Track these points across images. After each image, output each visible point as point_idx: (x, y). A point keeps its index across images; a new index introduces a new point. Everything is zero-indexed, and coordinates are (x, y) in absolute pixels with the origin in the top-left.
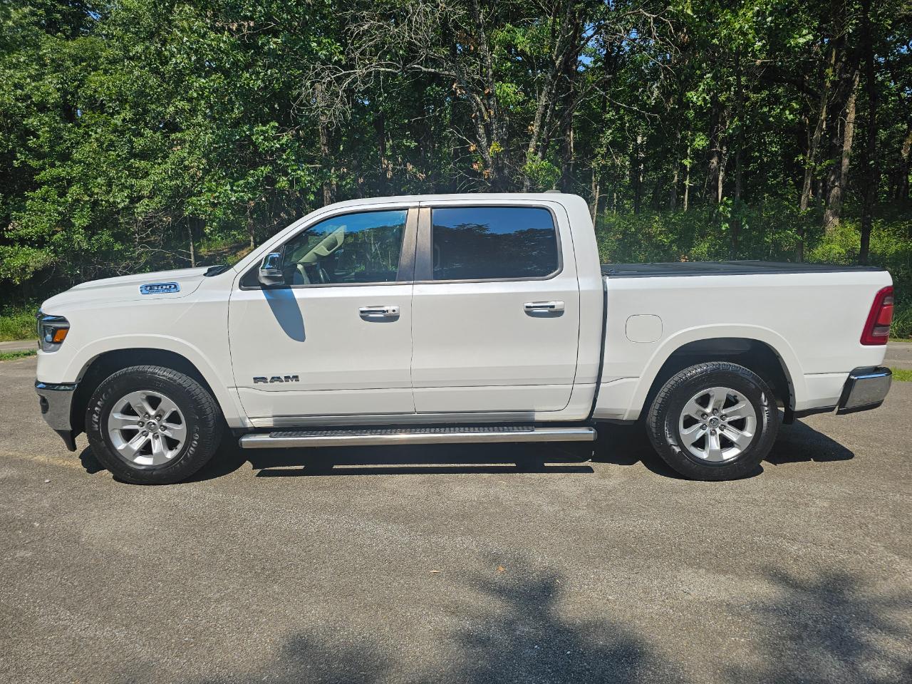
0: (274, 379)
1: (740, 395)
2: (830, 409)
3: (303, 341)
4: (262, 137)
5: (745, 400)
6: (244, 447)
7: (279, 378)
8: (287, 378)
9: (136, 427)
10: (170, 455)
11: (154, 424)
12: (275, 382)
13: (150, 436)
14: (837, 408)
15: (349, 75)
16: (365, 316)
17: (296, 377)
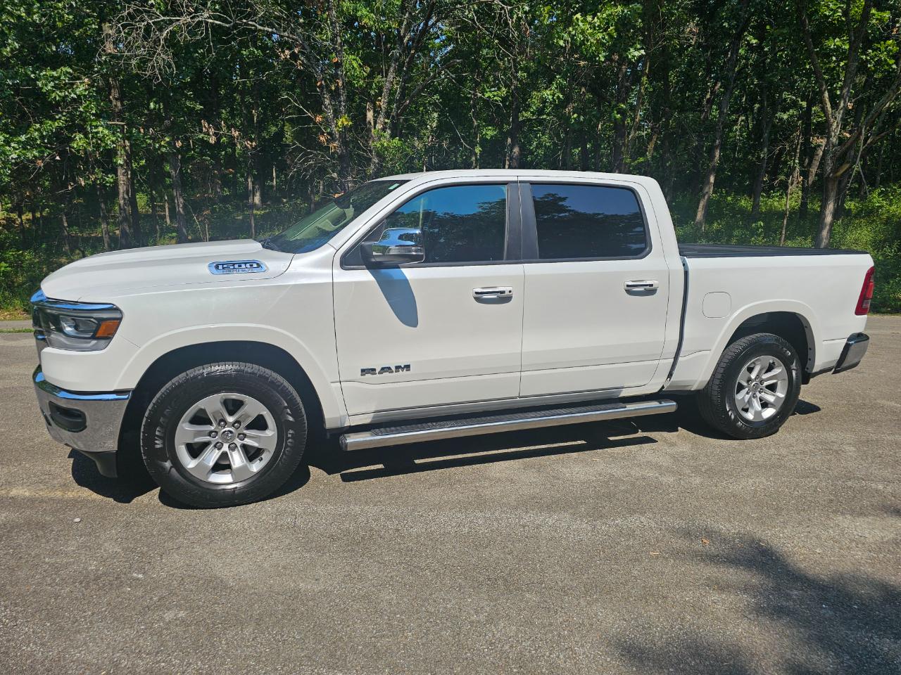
0: (384, 370)
1: (777, 361)
2: (829, 370)
3: (416, 327)
4: (52, 84)
5: (781, 366)
6: (349, 449)
7: (389, 368)
8: (398, 368)
9: (207, 439)
10: (256, 467)
11: (231, 432)
12: (384, 374)
13: (225, 448)
14: (833, 370)
15: (171, 22)
16: (479, 298)
17: (408, 367)
